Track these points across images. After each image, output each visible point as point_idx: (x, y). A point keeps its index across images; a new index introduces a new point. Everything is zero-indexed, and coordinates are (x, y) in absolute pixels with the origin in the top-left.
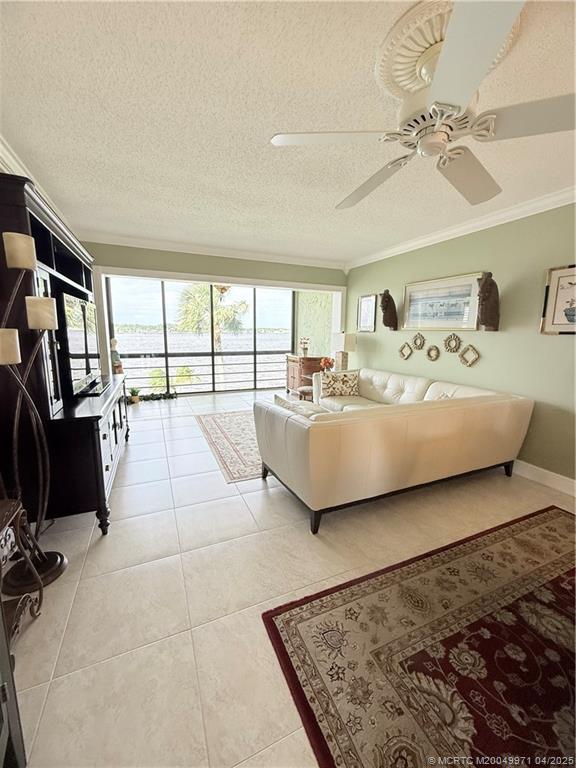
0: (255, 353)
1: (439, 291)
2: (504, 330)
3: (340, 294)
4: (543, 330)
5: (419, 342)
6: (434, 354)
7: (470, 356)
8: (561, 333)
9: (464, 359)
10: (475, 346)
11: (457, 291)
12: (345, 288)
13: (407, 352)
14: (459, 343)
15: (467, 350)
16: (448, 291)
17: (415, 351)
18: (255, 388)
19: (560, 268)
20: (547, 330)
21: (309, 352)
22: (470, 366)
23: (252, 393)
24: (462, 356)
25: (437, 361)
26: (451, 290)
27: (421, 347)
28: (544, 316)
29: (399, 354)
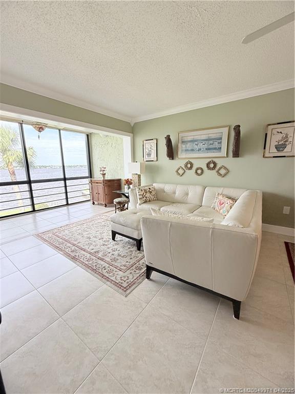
0: (65, 179)
1: (202, 136)
2: (242, 156)
3: (129, 138)
4: (264, 156)
5: (189, 166)
6: (199, 172)
7: (223, 172)
8: (274, 157)
9: (219, 173)
10: (225, 166)
11: (213, 136)
12: (132, 134)
13: (181, 171)
14: (215, 164)
15: (220, 169)
16: (207, 136)
17: (187, 171)
18: (68, 204)
19: (273, 124)
20: (266, 156)
21: (106, 176)
22: (223, 177)
23: (66, 208)
24: (218, 172)
25: (202, 175)
26: (210, 135)
27: (191, 168)
28: (265, 148)
29: (176, 173)
